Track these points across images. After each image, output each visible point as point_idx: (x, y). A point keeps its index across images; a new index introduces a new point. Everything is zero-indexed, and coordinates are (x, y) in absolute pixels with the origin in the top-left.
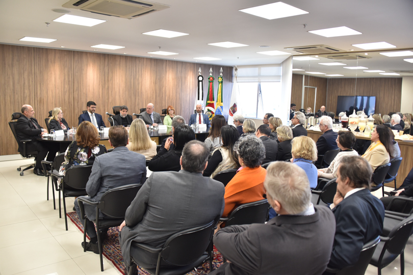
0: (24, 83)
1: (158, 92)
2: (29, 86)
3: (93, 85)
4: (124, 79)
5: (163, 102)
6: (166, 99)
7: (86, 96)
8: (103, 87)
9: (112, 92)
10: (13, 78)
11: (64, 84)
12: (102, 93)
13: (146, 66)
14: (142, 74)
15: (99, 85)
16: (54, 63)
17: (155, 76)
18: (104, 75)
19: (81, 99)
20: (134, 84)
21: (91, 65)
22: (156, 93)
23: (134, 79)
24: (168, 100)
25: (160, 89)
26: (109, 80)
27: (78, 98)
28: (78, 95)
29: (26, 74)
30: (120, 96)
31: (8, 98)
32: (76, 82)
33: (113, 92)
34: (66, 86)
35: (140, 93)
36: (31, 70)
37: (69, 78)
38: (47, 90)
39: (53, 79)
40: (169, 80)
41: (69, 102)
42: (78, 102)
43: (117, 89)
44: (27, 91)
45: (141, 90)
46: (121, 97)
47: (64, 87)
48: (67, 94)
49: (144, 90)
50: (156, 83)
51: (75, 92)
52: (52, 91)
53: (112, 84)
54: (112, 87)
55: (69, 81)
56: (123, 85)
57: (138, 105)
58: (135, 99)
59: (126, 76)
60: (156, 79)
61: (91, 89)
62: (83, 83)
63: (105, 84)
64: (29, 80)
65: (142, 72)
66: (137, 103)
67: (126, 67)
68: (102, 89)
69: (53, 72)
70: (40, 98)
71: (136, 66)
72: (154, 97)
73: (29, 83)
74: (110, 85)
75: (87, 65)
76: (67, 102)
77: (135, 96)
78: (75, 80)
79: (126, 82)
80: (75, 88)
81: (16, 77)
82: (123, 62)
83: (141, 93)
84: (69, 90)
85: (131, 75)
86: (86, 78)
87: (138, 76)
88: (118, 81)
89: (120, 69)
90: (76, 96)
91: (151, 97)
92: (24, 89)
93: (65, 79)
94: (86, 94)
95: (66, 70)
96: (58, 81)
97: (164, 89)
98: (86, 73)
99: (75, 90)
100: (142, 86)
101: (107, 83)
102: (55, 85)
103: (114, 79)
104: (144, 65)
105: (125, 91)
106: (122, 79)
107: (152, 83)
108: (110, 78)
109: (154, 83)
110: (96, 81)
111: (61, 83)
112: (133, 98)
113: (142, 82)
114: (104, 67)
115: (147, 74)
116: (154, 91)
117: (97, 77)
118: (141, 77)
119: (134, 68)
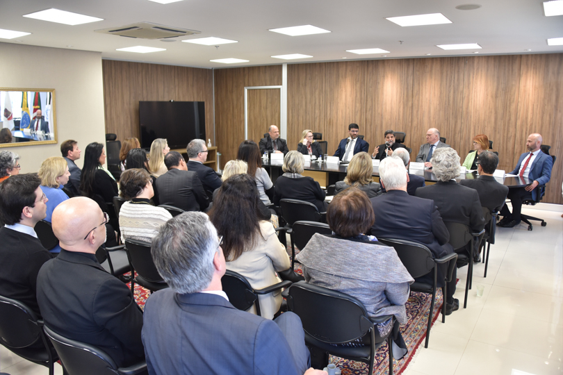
0: (315, 103)
1: (500, 111)
2: (320, 106)
3: (391, 103)
4: (437, 93)
5: (511, 130)
6: (519, 123)
7: (382, 118)
8: (405, 105)
9: (417, 111)
10: (306, 98)
12: (404, 114)
13: (478, 69)
14: (469, 84)
15: (400, 102)
16: (345, 77)
17: (495, 84)
18: (407, 88)
19: (375, 121)
20: (454, 99)
21: (389, 76)
22: (496, 113)
23: (454, 92)
24: (522, 126)
25: (506, 107)
26: (415, 94)
27: (371, 120)
28: (371, 115)
29: (317, 93)
30: (429, 118)
31: (301, 119)
32: (369, 100)
33: (419, 113)
34: (358, 105)
36: (322, 88)
37: (361, 95)
38: (337, 109)
39: (344, 97)
40: (525, 91)
42: (371, 125)
43: (425, 108)
44: (317, 111)
45: (467, 108)
46: (432, 120)
47: (356, 106)
48: (358, 114)
49: (472, 109)
50: (496, 97)
51: (368, 112)
53: (418, 101)
54: (418, 105)
55: (361, 99)
57: (460, 132)
58: (456, 122)
59: (440, 88)
60: (497, 89)
61: (388, 108)
62: (378, 101)
63: (407, 101)
64: (320, 99)
65: (469, 79)
66: (458, 129)
67: (442, 73)
68: (404, 108)
70: (330, 119)
72: (493, 120)
73: (319, 102)
74: (416, 102)
75: (384, 76)
77: (456, 117)
78: (369, 97)
79: (440, 97)
80: (368, 107)
81: (309, 96)
82: (436, 67)
83: (467, 113)
84: (361, 109)
85: (450, 86)
86: (383, 94)
87: (461, 87)
88: (427, 96)
89: (431, 78)
90: (369, 117)
91: (485, 120)
92: (315, 109)
93: (356, 96)
94: (382, 115)
95: (358, 85)
96: (349, 99)
97: (513, 106)
98: (383, 87)
99: (368, 110)
100: (468, 103)
101: (410, 99)
102: (346, 104)
103: (422, 93)
104: (474, 69)
105: (439, 111)
106: (434, 93)
107: (489, 98)
108: (415, 92)
109: (492, 97)
110: (395, 97)
111: (352, 101)
112: (452, 121)
113: (469, 95)
114: (407, 78)
115: (479, 83)
116: (493, 111)
117: (397, 91)
118: (469, 88)
119: (456, 75)
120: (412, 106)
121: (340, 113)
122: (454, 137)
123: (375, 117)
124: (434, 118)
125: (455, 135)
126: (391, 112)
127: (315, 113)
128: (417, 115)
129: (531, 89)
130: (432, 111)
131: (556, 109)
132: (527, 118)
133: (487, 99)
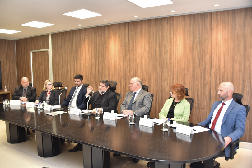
0: (68, 60)
1: (197, 61)
2: (70, 62)
3: (115, 58)
5: (207, 77)
6: (213, 71)
7: (109, 70)
8: (124, 59)
9: (133, 63)
10: (62, 57)
11: (92, 58)
12: (123, 66)
13: (177, 26)
14: (171, 39)
15: (120, 57)
16: (85, 40)
17: (192, 38)
18: (125, 46)
19: (104, 72)
20: (160, 52)
21: (113, 37)
22: (194, 63)
23: (160, 47)
24: (216, 73)
25: (201, 58)
26: (130, 50)
27: (102, 71)
28: (102, 68)
29: (68, 53)
30: (142, 68)
31: (60, 72)
32: (100, 56)
33: (134, 64)
34: (93, 60)
35: (168, 64)
36: (71, 49)
37: (95, 53)
38: (81, 64)
39: (84, 55)
40: (217, 43)
41: (95, 75)
42: (102, 75)
43: (139, 61)
44: (69, 66)
45: (170, 60)
47: (92, 61)
48: (94, 67)
49: (174, 60)
50: (193, 49)
51: (99, 65)
52: (83, 65)
53: (133, 55)
54: (133, 59)
55: (95, 56)
56: (146, 55)
57: (166, 79)
58: (162, 71)
59: (149, 44)
60: (194, 42)
61: (113, 62)
62: (106, 57)
63: (126, 55)
64: (70, 57)
65: (170, 36)
66: (164, 77)
68: (123, 61)
69: (84, 49)
70: (77, 71)
71: (162, 30)
72: (191, 69)
73: (70, 59)
74: (132, 56)
75: (109, 38)
76: (94, 75)
77: (162, 68)
78: (100, 54)
79: (149, 51)
80: (100, 62)
82: (145, 27)
83: (170, 63)
84: (95, 63)
85: (156, 42)
86: (109, 51)
87: (165, 42)
88: (140, 51)
89: (142, 36)
90: (100, 69)
91: (185, 69)
92: (67, 64)
93: (92, 54)
94: (109, 68)
95: (93, 46)
96: (88, 56)
97: (207, 57)
98: (108, 46)
100: (171, 55)
101: (128, 54)
102: (85, 60)
103: (136, 49)
104: (174, 27)
105: (149, 62)
106: (145, 48)
107: (187, 50)
108: (131, 48)
109: (189, 49)
110: (117, 53)
111: (90, 57)
112: (159, 71)
113: (171, 49)
114: (125, 37)
115: (178, 38)
116: (191, 61)
117: (118, 48)
118: (171, 43)
119: (160, 33)
120: (129, 60)
121: (82, 67)
122: (161, 84)
123: (104, 69)
124: (145, 69)
125: (162, 82)
126: (115, 65)
127: (68, 67)
128: (133, 67)
129: (222, 41)
130: (144, 63)
131: (245, 58)
132: (220, 67)
133: (185, 51)
